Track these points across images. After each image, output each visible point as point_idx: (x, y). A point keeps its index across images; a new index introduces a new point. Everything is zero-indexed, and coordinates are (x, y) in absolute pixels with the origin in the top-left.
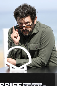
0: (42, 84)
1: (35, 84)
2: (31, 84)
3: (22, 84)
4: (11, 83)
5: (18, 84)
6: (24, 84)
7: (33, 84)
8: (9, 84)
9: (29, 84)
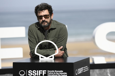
0: (63, 71)
1: (58, 71)
2: (54, 71)
3: (47, 71)
4: (38, 71)
5: (44, 71)
6: (48, 71)
7: (56, 71)
8: (36, 71)
9: (52, 71)
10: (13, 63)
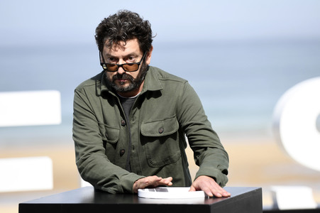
10: (20, 205)
